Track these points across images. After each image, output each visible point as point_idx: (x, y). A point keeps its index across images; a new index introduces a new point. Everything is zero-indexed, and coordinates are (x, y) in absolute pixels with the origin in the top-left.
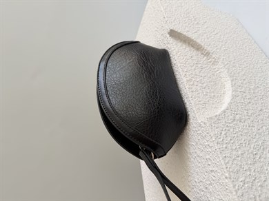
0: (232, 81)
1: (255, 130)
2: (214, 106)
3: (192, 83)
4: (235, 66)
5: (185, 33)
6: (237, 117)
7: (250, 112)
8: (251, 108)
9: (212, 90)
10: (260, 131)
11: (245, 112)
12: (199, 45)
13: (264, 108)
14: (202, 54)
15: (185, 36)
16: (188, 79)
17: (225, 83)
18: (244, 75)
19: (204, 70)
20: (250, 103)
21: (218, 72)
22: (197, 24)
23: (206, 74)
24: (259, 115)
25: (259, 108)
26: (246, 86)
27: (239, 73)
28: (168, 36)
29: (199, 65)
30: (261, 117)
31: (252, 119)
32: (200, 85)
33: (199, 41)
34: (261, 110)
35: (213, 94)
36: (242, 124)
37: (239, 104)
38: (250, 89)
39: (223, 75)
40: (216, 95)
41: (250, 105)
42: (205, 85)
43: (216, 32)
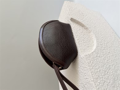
0: (97, 40)
1: (106, 61)
2: (89, 50)
3: (79, 41)
4: (98, 34)
5: (77, 20)
6: (98, 55)
7: (104, 53)
10: (108, 62)
11: (102, 53)
12: (83, 25)
14: (84, 28)
15: (77, 21)
16: (78, 39)
17: (94, 41)
18: (102, 37)
19: (85, 35)
21: (91, 36)
22: (83, 16)
23: (86, 37)
24: (108, 55)
25: (108, 52)
26: (103, 42)
27: (100, 37)
28: (70, 21)
29: (83, 33)
30: (109, 55)
31: (105, 56)
32: (83, 41)
33: (83, 23)
34: (109, 52)
35: (88, 45)
36: (100, 58)
37: (99, 50)
38: (105, 43)
39: (93, 37)
40: (90, 46)
41: (104, 50)
42: (85, 41)
43: (91, 19)
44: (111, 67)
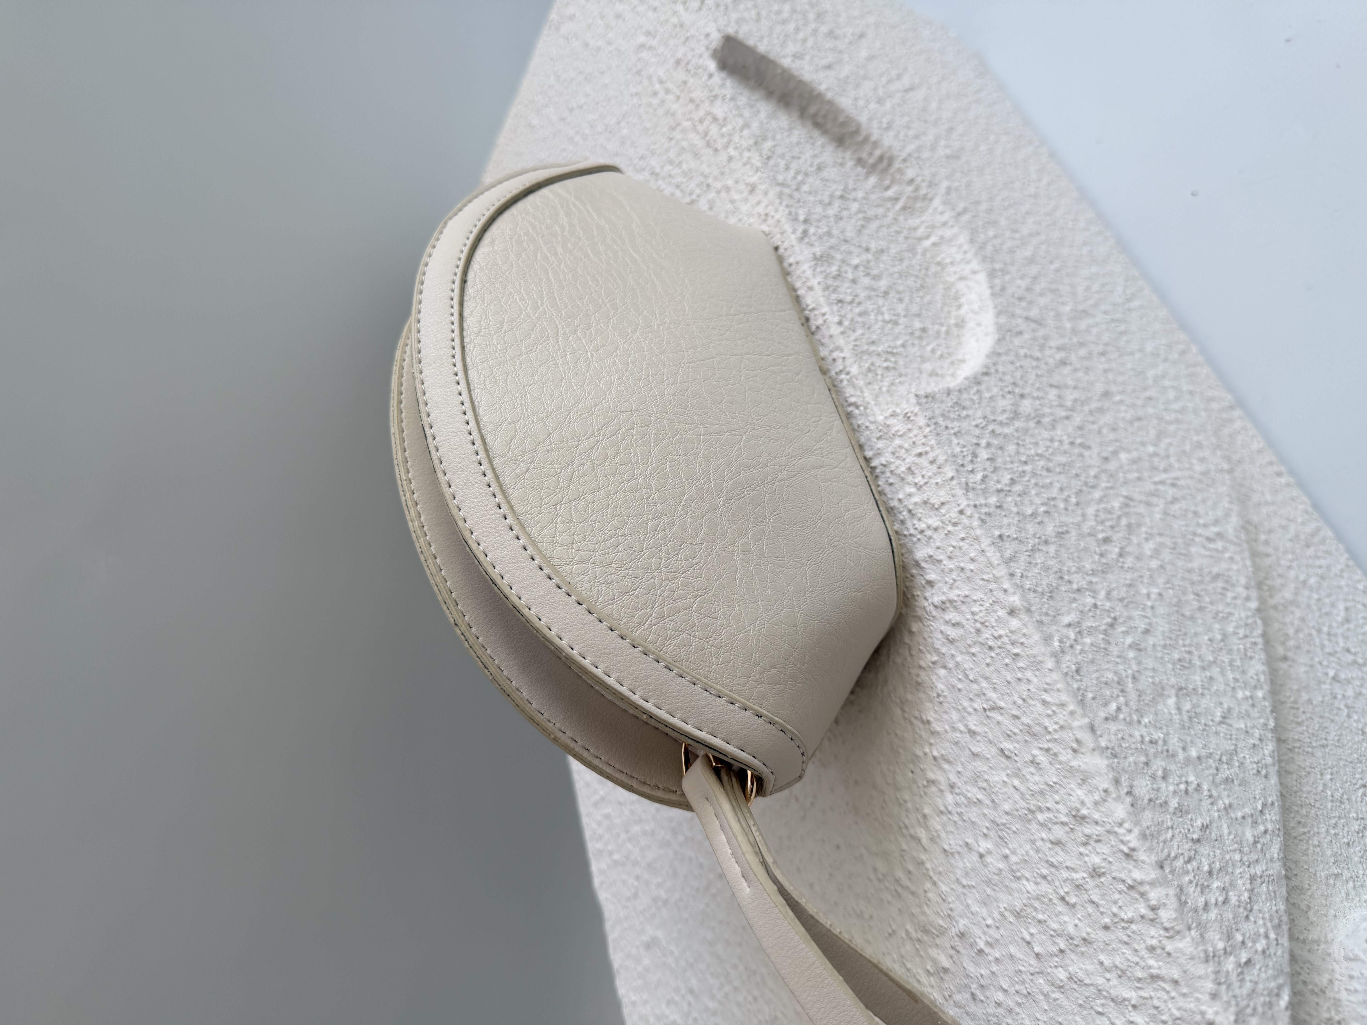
0: (992, 274)
1: (1093, 457)
2: (927, 367)
3: (834, 269)
4: (994, 223)
5: (786, 62)
6: (1027, 406)
7: (1070, 396)
8: (1071, 383)
9: (914, 309)
10: (1112, 466)
11: (1053, 393)
12: (848, 121)
13: (1114, 388)
14: (860, 162)
15: (787, 76)
16: (818, 250)
17: (961, 286)
18: (1031, 261)
19: (874, 225)
20: (1063, 363)
21: (927, 243)
22: (831, 34)
23: (883, 244)
24: (1101, 410)
25: (1099, 388)
26: (1043, 301)
27: (1011, 251)
28: (712, 65)
29: (855, 207)
30: (1107, 418)
31: (1078, 419)
32: (866, 281)
33: (845, 102)
34: (1106, 394)
35: (917, 324)
36: (1046, 434)
37: (1027, 363)
38: (1058, 316)
39: (948, 253)
40: (932, 329)
41: (1066, 370)
42: (883, 284)
43: (906, 81)
44: (1142, 509)
